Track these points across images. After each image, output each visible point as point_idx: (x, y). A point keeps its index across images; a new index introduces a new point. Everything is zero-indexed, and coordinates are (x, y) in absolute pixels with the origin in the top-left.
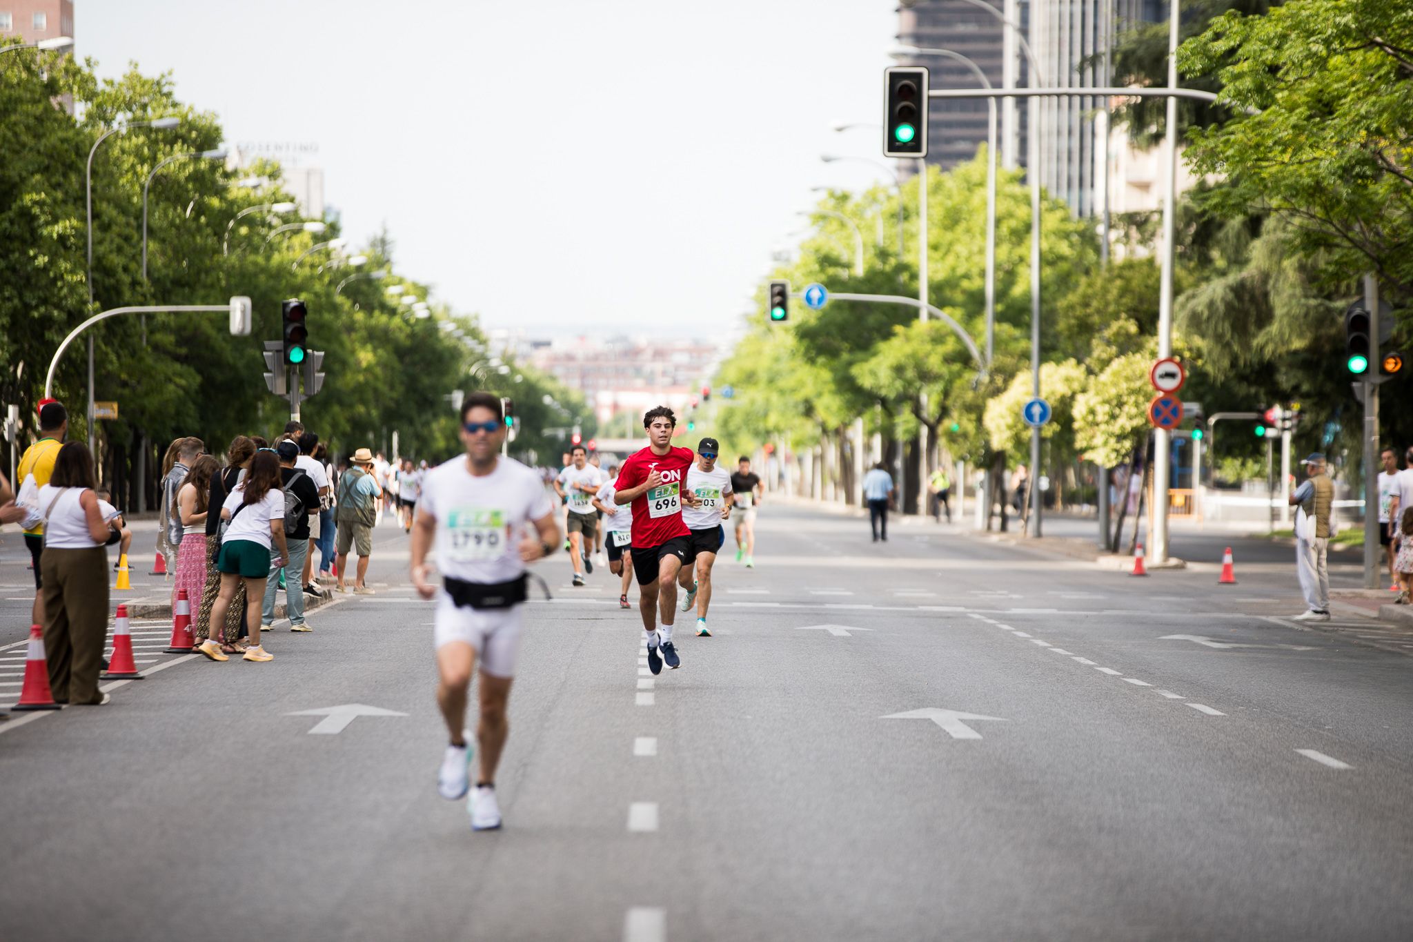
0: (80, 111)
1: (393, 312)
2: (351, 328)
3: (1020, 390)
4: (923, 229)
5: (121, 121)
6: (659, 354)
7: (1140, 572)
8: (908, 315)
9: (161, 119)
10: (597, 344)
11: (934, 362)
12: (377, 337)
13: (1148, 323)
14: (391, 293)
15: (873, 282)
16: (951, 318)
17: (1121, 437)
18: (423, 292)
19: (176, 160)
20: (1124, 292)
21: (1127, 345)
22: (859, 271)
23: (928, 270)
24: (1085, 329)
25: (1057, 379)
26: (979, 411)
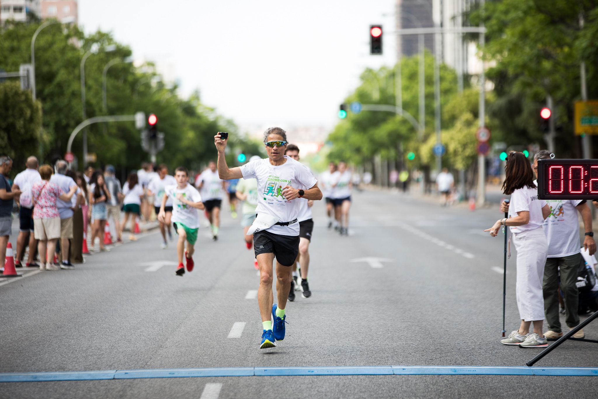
1: (199, 117)
2: (184, 123)
3: (433, 141)
4: (400, 82)
5: (95, 48)
7: (473, 208)
8: (392, 114)
9: (110, 48)
11: (403, 130)
12: (195, 127)
13: (476, 114)
14: (200, 110)
15: (380, 102)
16: (408, 115)
17: (468, 158)
18: (212, 110)
19: (115, 61)
20: (469, 103)
21: (469, 124)
22: (376, 96)
23: (400, 96)
24: (453, 119)
25: (445, 136)
26: (417, 151)
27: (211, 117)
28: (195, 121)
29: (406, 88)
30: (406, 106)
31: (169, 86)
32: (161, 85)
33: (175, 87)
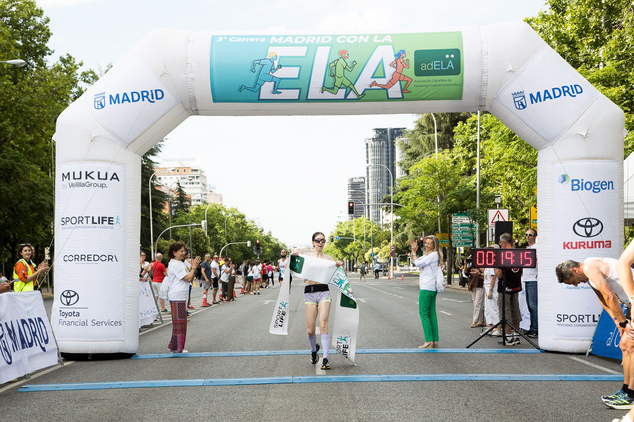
0: (224, 213)
1: (272, 243)
2: (266, 245)
3: (370, 251)
4: (354, 228)
5: (230, 215)
7: (389, 279)
8: (352, 241)
9: (236, 214)
10: (304, 247)
11: (356, 248)
12: (270, 247)
13: (389, 240)
14: (272, 240)
15: (347, 235)
16: (359, 241)
17: (386, 258)
18: (277, 240)
19: (239, 220)
20: (385, 236)
21: (386, 244)
22: (344, 234)
23: (355, 234)
24: (380, 242)
25: (375, 249)
26: (363, 255)
29: (356, 230)
30: (357, 237)
31: (260, 230)
32: (256, 229)
33: (263, 230)
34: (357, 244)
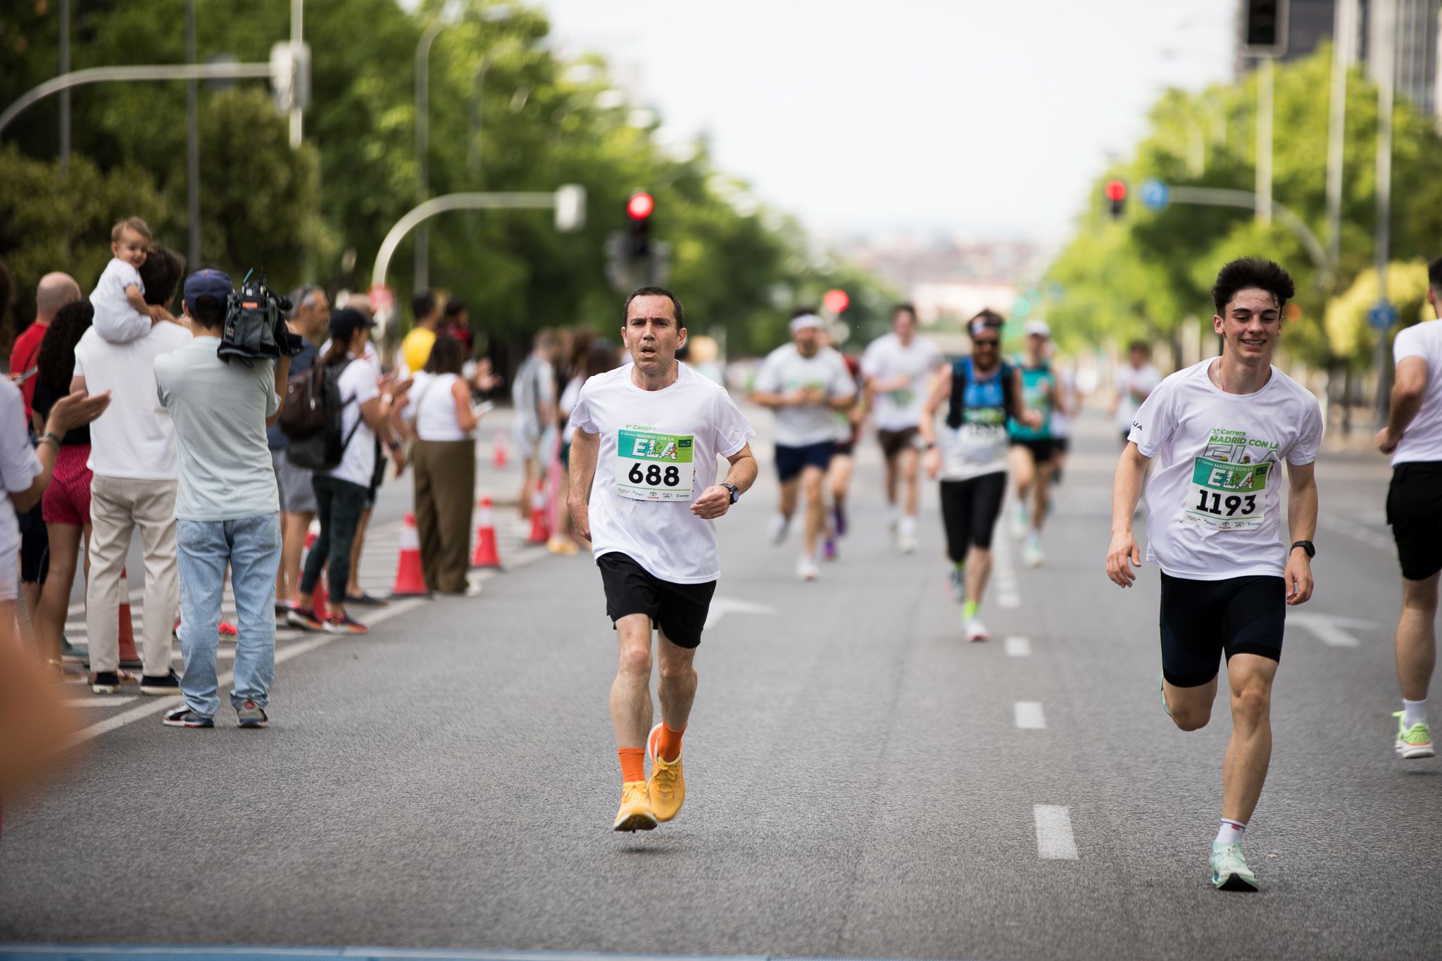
3: (1364, 292)
4: (1265, 127)
6: (984, 250)
8: (1245, 215)
9: (493, 9)
12: (703, 232)
14: (717, 187)
16: (1292, 218)
18: (744, 186)
19: (507, 51)
22: (1197, 163)
23: (1267, 169)
25: (1405, 282)
27: (743, 206)
28: (704, 215)
29: (1280, 147)
30: (1282, 193)
31: (639, 120)
32: (620, 114)
34: (1277, 238)
